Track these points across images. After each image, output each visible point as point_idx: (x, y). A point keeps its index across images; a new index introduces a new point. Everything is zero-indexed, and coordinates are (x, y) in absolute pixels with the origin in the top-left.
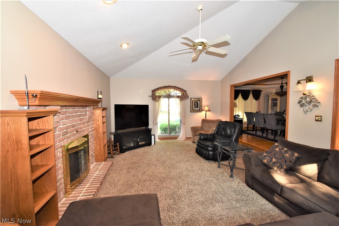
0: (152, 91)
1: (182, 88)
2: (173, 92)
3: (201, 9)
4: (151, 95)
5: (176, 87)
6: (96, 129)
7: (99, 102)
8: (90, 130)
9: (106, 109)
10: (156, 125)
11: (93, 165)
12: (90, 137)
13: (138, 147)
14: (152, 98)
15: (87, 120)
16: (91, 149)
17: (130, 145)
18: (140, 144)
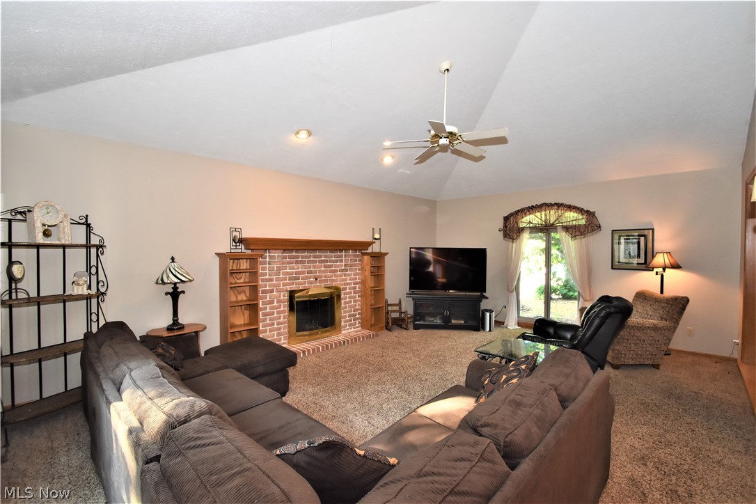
0: (505, 218)
3: (448, 70)
4: (502, 228)
5: (562, 204)
6: (363, 282)
7: (369, 244)
8: (348, 281)
9: (386, 254)
10: (514, 293)
11: (353, 330)
12: (348, 290)
13: (446, 326)
14: (504, 234)
15: (343, 268)
16: (349, 308)
17: (432, 319)
18: (453, 322)
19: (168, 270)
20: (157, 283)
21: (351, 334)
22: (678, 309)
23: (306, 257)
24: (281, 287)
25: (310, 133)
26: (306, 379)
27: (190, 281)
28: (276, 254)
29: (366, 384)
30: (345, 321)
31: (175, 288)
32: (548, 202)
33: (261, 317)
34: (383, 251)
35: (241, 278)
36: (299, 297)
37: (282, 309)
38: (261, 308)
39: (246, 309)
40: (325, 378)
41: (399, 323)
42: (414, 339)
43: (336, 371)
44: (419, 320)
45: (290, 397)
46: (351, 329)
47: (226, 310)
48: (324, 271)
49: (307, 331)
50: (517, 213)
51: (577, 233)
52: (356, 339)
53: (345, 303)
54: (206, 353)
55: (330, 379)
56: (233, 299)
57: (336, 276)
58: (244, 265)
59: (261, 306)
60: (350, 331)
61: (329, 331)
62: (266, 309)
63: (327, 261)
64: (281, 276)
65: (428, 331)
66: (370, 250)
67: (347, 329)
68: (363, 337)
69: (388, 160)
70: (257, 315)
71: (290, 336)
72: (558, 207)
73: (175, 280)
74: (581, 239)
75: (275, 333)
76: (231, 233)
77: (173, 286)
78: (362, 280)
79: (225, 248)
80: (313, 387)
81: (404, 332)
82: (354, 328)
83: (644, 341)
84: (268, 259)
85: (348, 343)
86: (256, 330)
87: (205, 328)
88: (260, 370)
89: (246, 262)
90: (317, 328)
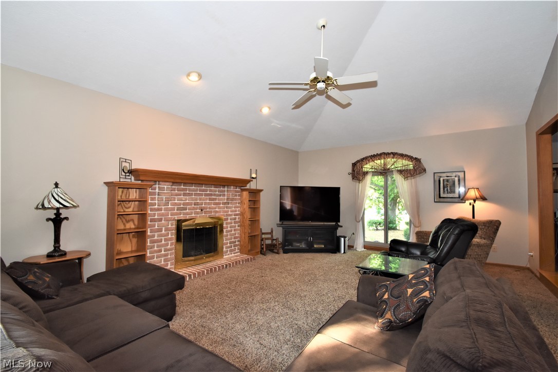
0: (353, 164)
1: (409, 155)
2: (401, 163)
3: (324, 26)
4: (351, 172)
5: (396, 153)
6: (242, 214)
7: (247, 182)
8: (229, 213)
9: (262, 190)
10: (361, 222)
11: (233, 255)
12: (229, 221)
13: (310, 250)
14: (352, 176)
15: (225, 201)
16: (231, 236)
17: (298, 245)
18: (315, 246)
19: (50, 195)
20: (37, 208)
21: (232, 259)
22: (493, 230)
23: (193, 190)
24: (170, 216)
25: (200, 76)
26: (192, 302)
27: (74, 207)
28: (166, 186)
29: (251, 303)
30: (227, 248)
31: (58, 214)
32: (386, 151)
33: (149, 244)
34: (258, 188)
35: (130, 207)
36: (186, 226)
37: (170, 236)
38: (149, 236)
39: (134, 236)
40: (212, 299)
41: (271, 248)
42: (285, 261)
43: (221, 292)
44: (287, 246)
45: (177, 321)
46: (231, 254)
47: (113, 236)
48: (209, 204)
49: (193, 256)
50: (362, 160)
51: (409, 175)
52: (236, 262)
53: (227, 231)
54: (88, 279)
55: (217, 300)
56: (121, 227)
57: (219, 208)
58: (134, 194)
59: (149, 234)
60: (230, 256)
61: (212, 256)
62: (154, 236)
63: (211, 195)
64: (170, 206)
65: (296, 255)
66: (248, 187)
67: (228, 255)
68: (243, 260)
69: (265, 111)
70: (145, 242)
71: (177, 262)
72: (394, 155)
73: (58, 205)
74: (411, 179)
75: (163, 259)
76: (121, 163)
77: (55, 211)
78: (242, 213)
79: (115, 177)
80: (200, 309)
81: (277, 256)
82: (234, 253)
83: (471, 255)
84: (157, 191)
85: (230, 266)
86: (144, 256)
87: (89, 255)
88: (145, 295)
89: (136, 192)
90: (201, 254)
